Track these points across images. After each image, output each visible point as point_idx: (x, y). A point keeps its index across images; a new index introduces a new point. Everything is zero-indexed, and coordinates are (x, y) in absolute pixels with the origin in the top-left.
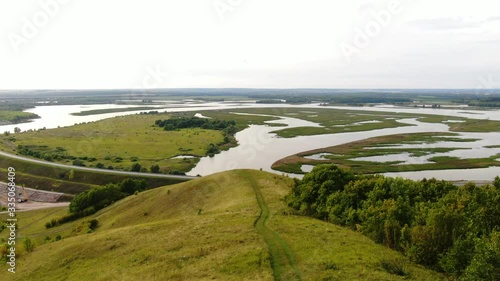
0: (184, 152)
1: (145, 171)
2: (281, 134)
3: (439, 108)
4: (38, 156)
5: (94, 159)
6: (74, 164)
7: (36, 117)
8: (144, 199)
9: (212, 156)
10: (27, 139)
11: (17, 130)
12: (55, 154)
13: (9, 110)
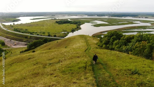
0: (64, 31)
1: (52, 36)
2: (95, 26)
3: (148, 18)
4: (20, 32)
5: (36, 33)
6: (30, 34)
7: (19, 20)
8: (50, 44)
9: (73, 32)
10: (17, 27)
11: (14, 24)
12: (25, 31)
13: (12, 18)
